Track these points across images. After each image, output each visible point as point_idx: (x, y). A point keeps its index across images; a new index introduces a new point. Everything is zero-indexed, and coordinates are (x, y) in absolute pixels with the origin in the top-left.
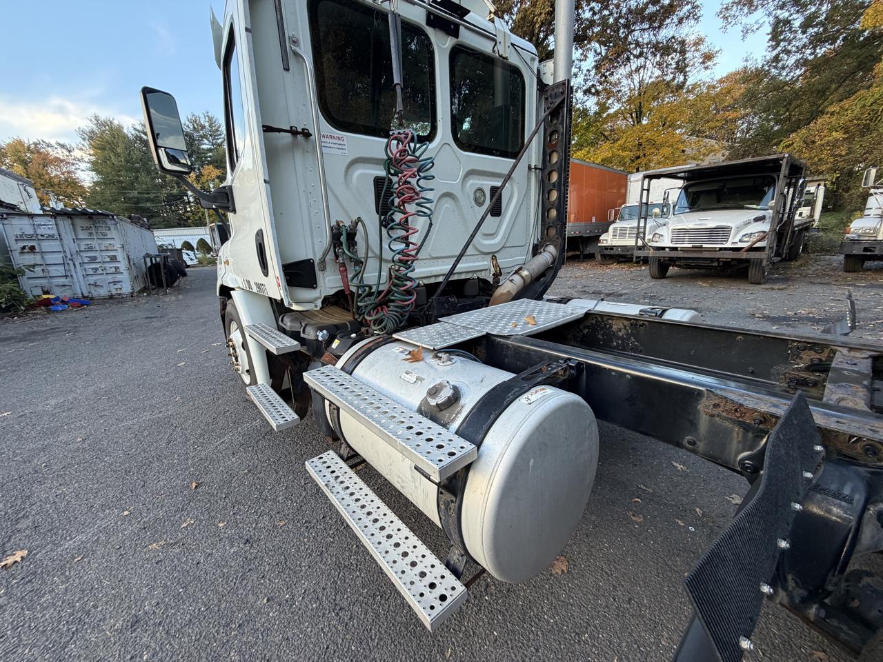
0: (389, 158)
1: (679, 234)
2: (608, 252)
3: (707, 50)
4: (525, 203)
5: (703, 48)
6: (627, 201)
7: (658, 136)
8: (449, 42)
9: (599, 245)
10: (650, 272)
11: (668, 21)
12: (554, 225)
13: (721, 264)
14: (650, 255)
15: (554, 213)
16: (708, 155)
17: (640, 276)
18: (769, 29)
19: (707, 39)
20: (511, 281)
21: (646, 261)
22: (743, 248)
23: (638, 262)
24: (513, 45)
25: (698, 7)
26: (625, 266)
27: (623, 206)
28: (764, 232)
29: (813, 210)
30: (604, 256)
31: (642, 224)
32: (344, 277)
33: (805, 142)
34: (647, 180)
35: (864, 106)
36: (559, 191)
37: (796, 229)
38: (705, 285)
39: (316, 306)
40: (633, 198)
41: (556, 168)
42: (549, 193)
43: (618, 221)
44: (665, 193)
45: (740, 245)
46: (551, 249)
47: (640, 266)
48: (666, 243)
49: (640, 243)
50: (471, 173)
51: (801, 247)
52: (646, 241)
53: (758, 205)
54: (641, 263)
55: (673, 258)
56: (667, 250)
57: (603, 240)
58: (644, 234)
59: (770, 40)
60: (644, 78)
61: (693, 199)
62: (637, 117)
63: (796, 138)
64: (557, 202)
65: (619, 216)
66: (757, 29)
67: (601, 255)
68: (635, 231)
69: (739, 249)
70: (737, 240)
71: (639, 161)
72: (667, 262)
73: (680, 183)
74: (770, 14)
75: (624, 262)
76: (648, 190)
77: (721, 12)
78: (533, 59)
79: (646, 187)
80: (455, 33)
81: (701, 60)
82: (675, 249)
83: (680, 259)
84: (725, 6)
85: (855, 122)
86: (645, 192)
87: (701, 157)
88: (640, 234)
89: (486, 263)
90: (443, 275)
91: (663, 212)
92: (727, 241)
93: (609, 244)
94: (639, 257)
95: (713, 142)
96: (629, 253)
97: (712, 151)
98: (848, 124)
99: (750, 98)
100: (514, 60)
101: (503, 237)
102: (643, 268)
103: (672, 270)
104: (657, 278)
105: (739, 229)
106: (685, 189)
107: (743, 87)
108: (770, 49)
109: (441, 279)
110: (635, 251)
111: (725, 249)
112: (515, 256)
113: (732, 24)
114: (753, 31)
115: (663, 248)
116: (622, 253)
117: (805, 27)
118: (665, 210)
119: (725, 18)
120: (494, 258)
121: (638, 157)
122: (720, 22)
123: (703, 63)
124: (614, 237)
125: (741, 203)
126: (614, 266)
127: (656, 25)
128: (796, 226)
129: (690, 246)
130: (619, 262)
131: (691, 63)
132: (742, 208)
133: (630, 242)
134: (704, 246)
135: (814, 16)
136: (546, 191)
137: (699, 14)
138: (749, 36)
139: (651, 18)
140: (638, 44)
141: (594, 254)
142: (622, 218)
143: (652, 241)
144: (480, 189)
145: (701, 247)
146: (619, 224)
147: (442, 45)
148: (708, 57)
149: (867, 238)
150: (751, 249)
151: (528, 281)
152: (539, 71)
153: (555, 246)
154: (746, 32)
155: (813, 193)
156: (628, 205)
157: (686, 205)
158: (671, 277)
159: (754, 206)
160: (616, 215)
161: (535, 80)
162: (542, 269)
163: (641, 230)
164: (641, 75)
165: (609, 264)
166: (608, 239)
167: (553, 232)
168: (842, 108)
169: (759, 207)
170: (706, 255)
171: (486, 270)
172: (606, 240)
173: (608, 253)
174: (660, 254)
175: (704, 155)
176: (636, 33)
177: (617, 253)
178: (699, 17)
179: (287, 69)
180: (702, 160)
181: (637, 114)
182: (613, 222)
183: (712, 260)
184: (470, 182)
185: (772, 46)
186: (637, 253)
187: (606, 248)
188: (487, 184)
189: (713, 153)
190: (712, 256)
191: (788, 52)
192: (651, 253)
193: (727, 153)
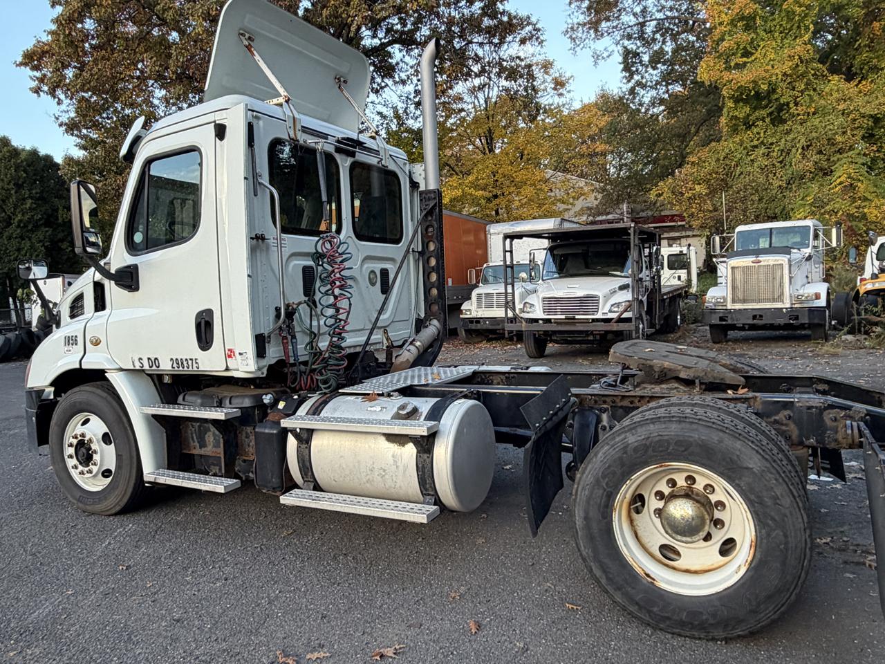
0: (317, 252)
1: (550, 303)
2: (473, 326)
3: (557, 75)
4: (406, 283)
5: (554, 72)
6: (489, 259)
7: (516, 172)
8: (349, 160)
9: (461, 316)
10: (527, 351)
11: (509, 38)
12: (436, 302)
13: (598, 337)
14: (523, 329)
15: (435, 292)
16: (578, 199)
17: (516, 356)
18: (620, 59)
19: (555, 63)
20: (409, 351)
21: (519, 337)
22: (613, 319)
23: (511, 339)
24: (391, 156)
25: (539, 30)
26: (498, 344)
27: (485, 265)
28: (629, 301)
29: (689, 273)
30: (469, 332)
31: (509, 290)
32: (285, 349)
33: (673, 193)
34: (508, 241)
35: (718, 160)
36: (438, 273)
37: (665, 297)
38: (585, 362)
39: (263, 373)
40: (496, 257)
41: (433, 254)
42: (429, 274)
43: (481, 284)
44: (530, 254)
45: (610, 316)
46: (435, 322)
47: (516, 345)
48: (538, 313)
49: (510, 314)
50: (368, 258)
51: (679, 317)
52: (517, 311)
53: (622, 272)
54: (515, 339)
55: (548, 331)
56: (541, 322)
57: (466, 310)
58: (514, 303)
59: (623, 70)
60: (490, 95)
61: (561, 261)
62: (488, 143)
63: (665, 186)
64: (437, 282)
65: (482, 278)
66: (608, 57)
67: (465, 330)
68: (503, 298)
69: (608, 321)
70: (606, 310)
71: (497, 201)
72: (543, 337)
73: (545, 243)
74: (617, 44)
75: (497, 339)
76: (511, 252)
77: (567, 31)
78: (405, 164)
79: (508, 248)
80: (352, 154)
81: (553, 86)
82: (548, 321)
83: (555, 332)
84: (570, 26)
85: (714, 175)
86: (508, 254)
87: (571, 200)
88: (509, 303)
89: (379, 336)
90: (360, 346)
91: (531, 276)
92: (597, 312)
93: (474, 315)
94: (512, 332)
95: (582, 182)
96: (500, 327)
97: (582, 194)
98: (708, 177)
99: (613, 133)
100: (392, 166)
101: (392, 312)
102: (519, 346)
103: (551, 347)
104: (535, 358)
105: (607, 298)
106: (551, 250)
107: (604, 121)
108: (625, 81)
109: (358, 349)
110: (506, 324)
111: (598, 320)
112: (401, 330)
113: (581, 46)
114: (603, 58)
115: (536, 321)
116: (491, 327)
117: (654, 62)
118: (533, 274)
119: (573, 40)
120: (386, 332)
121: (496, 197)
122: (568, 44)
123: (555, 89)
124: (479, 305)
125: (605, 269)
126: (484, 345)
127: (496, 41)
128: (665, 294)
129: (563, 317)
130: (489, 340)
131: (542, 87)
132: (607, 274)
133: (499, 313)
134: (577, 317)
135: (661, 52)
136: (426, 274)
137: (542, 38)
138: (601, 62)
139: (490, 32)
140: (477, 59)
141: (456, 329)
142: (486, 282)
143: (524, 312)
144: (373, 272)
145: (574, 319)
146: (482, 289)
147: (344, 164)
148: (559, 84)
149: (720, 308)
150: (620, 320)
151: (421, 351)
152: (410, 172)
153: (439, 321)
154: (597, 57)
155: (686, 254)
156: (491, 264)
157: (554, 270)
158: (551, 356)
159: (618, 273)
160: (478, 276)
161: (408, 179)
162: (431, 340)
163: (510, 298)
164: (486, 93)
165: (478, 343)
166: (471, 309)
167: (435, 308)
168: (700, 158)
169: (623, 274)
170: (579, 327)
171: (380, 343)
172: (470, 310)
173: (473, 328)
174: (534, 327)
175: (574, 198)
176: (475, 47)
177: (485, 327)
178: (542, 41)
179: (255, 195)
180: (572, 204)
181: (487, 140)
182: (476, 286)
183: (587, 333)
184: (366, 266)
185: (625, 77)
186: (509, 327)
187: (471, 321)
188: (378, 267)
189: (583, 197)
190: (586, 329)
191: (644, 86)
192: (524, 326)
193: (600, 196)
